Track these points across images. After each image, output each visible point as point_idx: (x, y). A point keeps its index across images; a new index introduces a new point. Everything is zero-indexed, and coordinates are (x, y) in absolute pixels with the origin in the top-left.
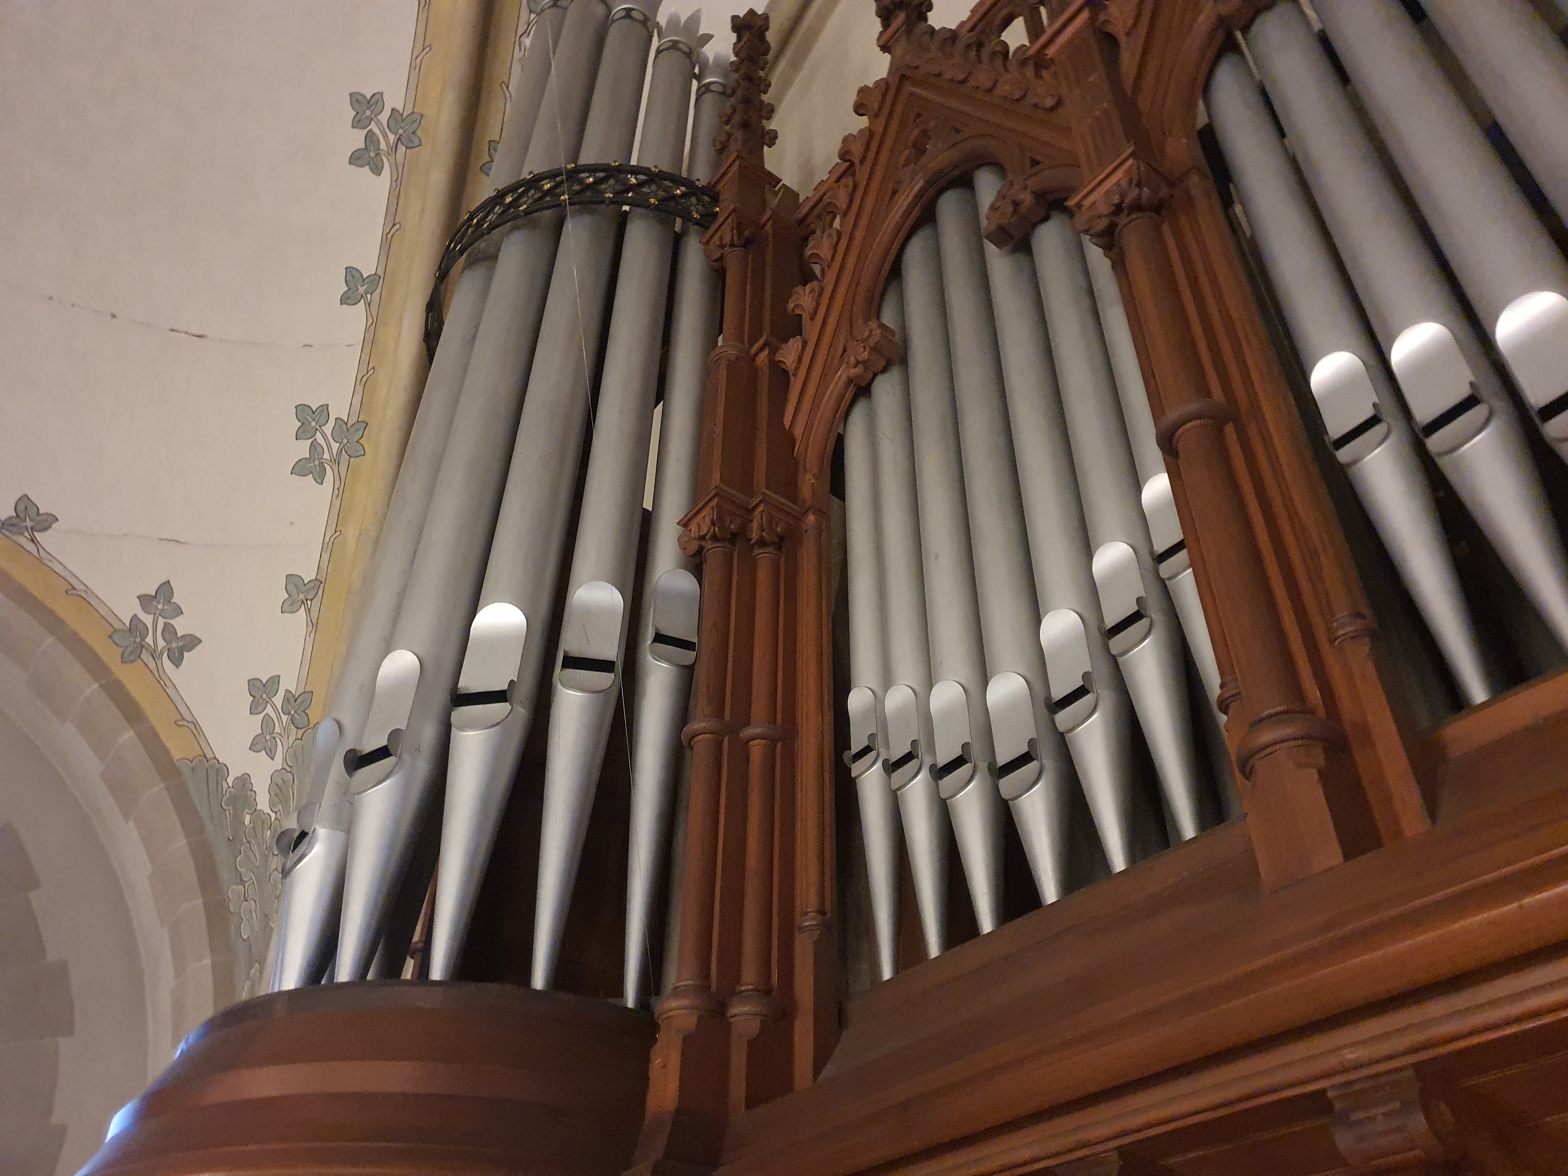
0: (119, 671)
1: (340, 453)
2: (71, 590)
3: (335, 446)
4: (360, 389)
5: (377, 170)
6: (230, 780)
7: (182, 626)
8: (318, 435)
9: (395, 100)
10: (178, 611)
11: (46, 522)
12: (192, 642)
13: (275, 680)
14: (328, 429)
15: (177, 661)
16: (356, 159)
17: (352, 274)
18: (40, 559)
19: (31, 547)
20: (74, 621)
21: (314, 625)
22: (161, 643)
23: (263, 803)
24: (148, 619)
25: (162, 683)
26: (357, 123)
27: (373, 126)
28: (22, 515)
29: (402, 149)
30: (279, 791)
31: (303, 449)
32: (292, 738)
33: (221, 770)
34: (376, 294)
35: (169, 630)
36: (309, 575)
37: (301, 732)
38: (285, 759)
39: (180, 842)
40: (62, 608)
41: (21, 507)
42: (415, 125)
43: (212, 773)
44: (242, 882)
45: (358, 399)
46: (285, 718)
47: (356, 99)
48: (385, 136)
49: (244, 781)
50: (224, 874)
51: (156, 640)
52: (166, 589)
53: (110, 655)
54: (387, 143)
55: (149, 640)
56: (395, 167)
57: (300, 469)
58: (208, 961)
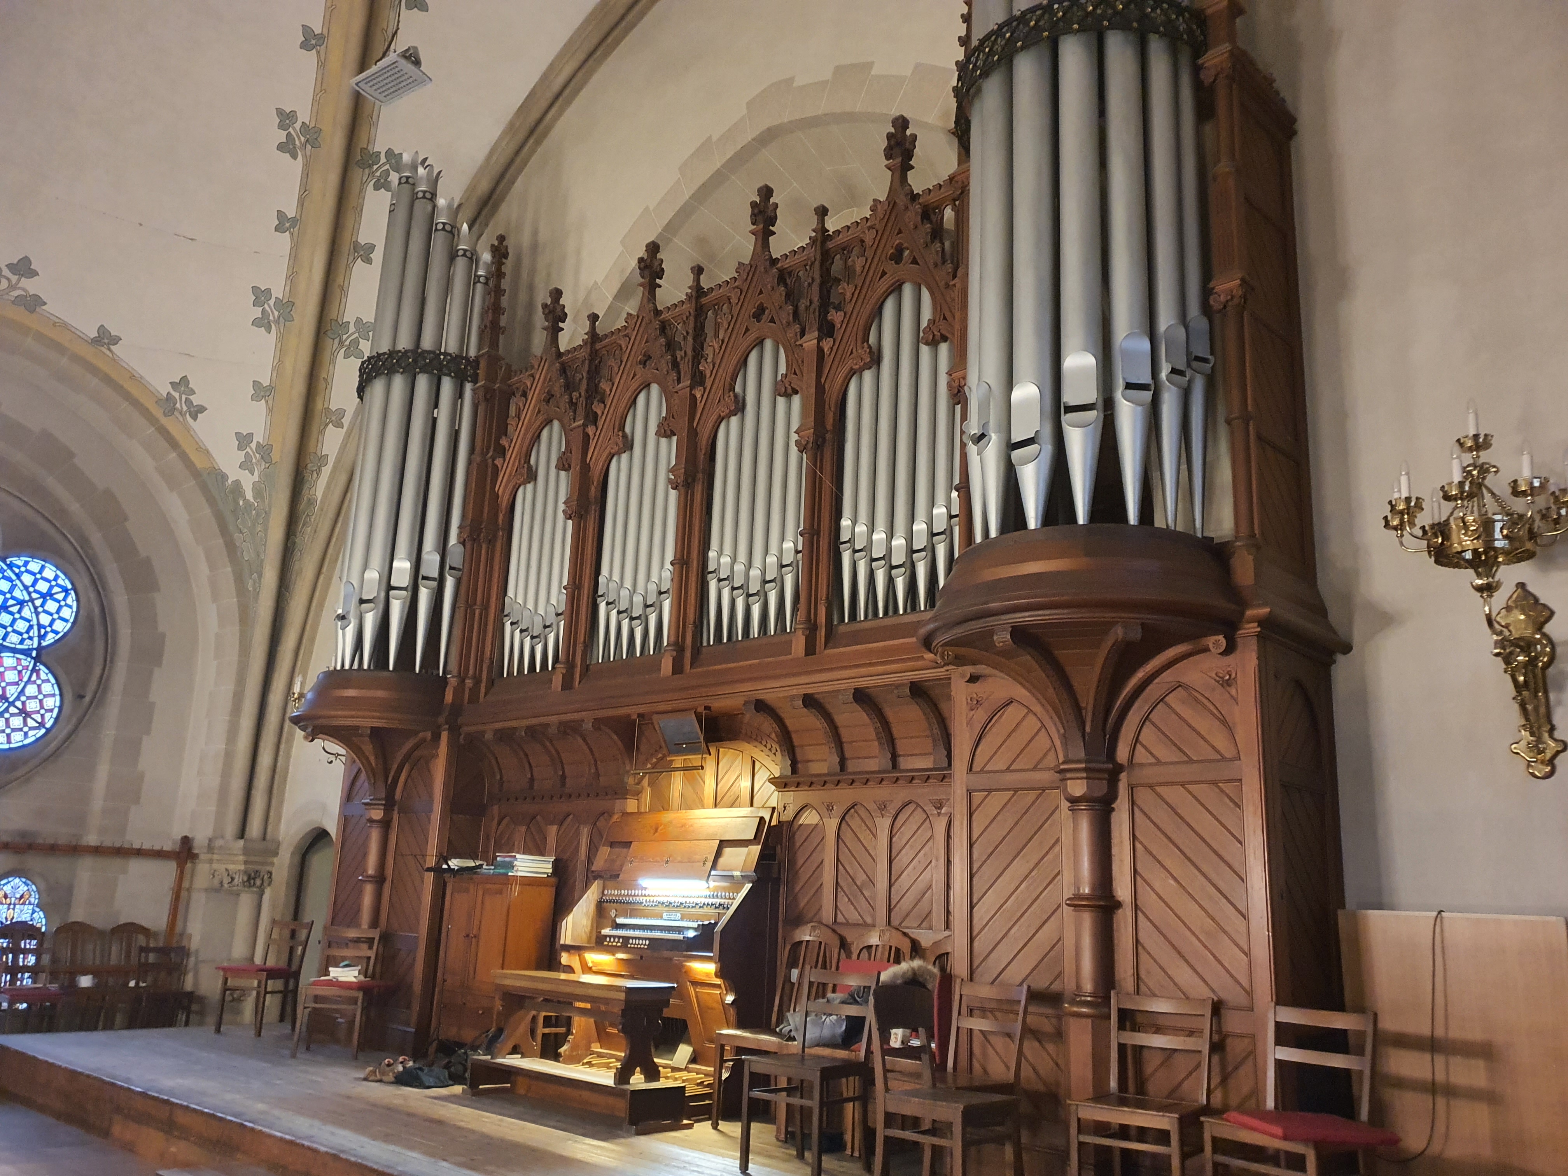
0: (164, 421)
1: (279, 317)
2: (132, 377)
3: (276, 313)
4: (289, 282)
5: (294, 156)
6: (230, 481)
7: (196, 400)
8: (266, 306)
9: (304, 116)
10: (194, 393)
11: (116, 340)
12: (202, 409)
13: (250, 436)
14: (272, 302)
15: (195, 418)
16: (281, 147)
17: (280, 214)
18: (114, 360)
19: (108, 352)
20: (135, 392)
21: (270, 410)
22: (185, 408)
23: (249, 496)
24: (176, 395)
25: (187, 429)
26: (282, 126)
27: (291, 130)
28: (102, 336)
29: (309, 147)
30: (258, 492)
31: (257, 312)
32: (263, 467)
33: (224, 477)
34: (296, 229)
35: (188, 402)
36: (266, 383)
37: (267, 465)
38: (260, 477)
39: (207, 511)
40: (128, 386)
41: (101, 331)
42: (317, 135)
43: (219, 477)
44: (241, 532)
45: (288, 288)
46: (258, 456)
47: (280, 112)
48: (299, 138)
49: (237, 483)
50: (231, 528)
51: (182, 406)
52: (184, 379)
53: (158, 413)
54: (300, 142)
55: (178, 405)
56: (305, 156)
57: (256, 323)
58: (229, 569)
